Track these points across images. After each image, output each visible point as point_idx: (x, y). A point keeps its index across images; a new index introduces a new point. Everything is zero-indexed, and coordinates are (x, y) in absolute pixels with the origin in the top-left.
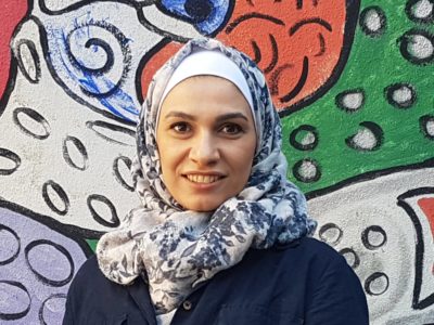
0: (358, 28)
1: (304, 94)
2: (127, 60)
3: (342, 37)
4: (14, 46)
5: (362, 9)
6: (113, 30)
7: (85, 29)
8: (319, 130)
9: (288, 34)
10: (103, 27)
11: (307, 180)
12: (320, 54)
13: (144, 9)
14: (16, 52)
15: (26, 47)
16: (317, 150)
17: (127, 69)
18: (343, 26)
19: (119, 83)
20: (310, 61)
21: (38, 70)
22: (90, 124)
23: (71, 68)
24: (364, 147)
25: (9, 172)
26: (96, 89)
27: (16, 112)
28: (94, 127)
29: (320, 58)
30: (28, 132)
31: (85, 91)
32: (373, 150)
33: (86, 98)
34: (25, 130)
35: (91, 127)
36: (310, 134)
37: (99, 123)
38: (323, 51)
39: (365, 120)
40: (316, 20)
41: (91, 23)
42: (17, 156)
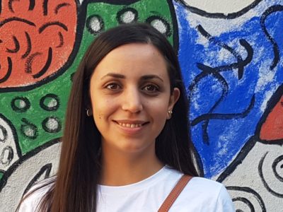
0: (85, 29)
1: (49, 73)
3: (74, 35)
5: (88, 16)
8: (60, 97)
9: (38, 32)
11: (52, 131)
12: (60, 46)
16: (59, 111)
18: (75, 28)
20: (53, 51)
29: (60, 48)
36: (54, 100)
38: (62, 44)
40: (57, 23)
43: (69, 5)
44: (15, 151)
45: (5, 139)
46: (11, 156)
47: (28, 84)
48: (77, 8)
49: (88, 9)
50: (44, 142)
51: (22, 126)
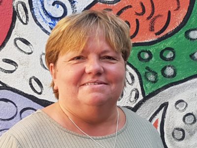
1: (168, 31)
2: (74, 12)
4: (15, 5)
8: (176, 50)
11: (169, 77)
12: (177, 9)
14: (15, 8)
15: (21, 5)
16: (174, 61)
20: (171, 13)
21: (27, 17)
23: (45, 17)
25: (12, 72)
27: (15, 40)
29: (177, 11)
30: (22, 50)
34: (20, 49)
36: (171, 52)
38: (179, 8)
42: (16, 63)
44: (140, 92)
45: (133, 83)
46: (137, 96)
47: (151, 40)
50: (163, 86)
51: (146, 73)
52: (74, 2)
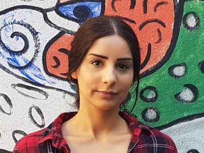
0: (182, 25)
1: (149, 66)
2: (37, 46)
3: (172, 31)
5: (184, 14)
6: (29, 26)
7: (11, 26)
8: (158, 89)
10: (22, 25)
11: (151, 121)
12: (159, 42)
13: (48, 13)
16: (157, 102)
17: (37, 51)
18: (173, 25)
19: (32, 60)
20: (152, 46)
22: (14, 86)
23: (2, 51)
24: (186, 100)
26: (18, 64)
28: (17, 87)
29: (159, 44)
31: (11, 65)
32: (192, 102)
33: (11, 69)
35: (14, 87)
36: (152, 92)
37: (20, 85)
38: (160, 40)
39: (187, 83)
40: (156, 21)
41: (14, 22)
43: (167, 3)
48: (175, 6)
49: (185, 7)
52: (37, 33)
